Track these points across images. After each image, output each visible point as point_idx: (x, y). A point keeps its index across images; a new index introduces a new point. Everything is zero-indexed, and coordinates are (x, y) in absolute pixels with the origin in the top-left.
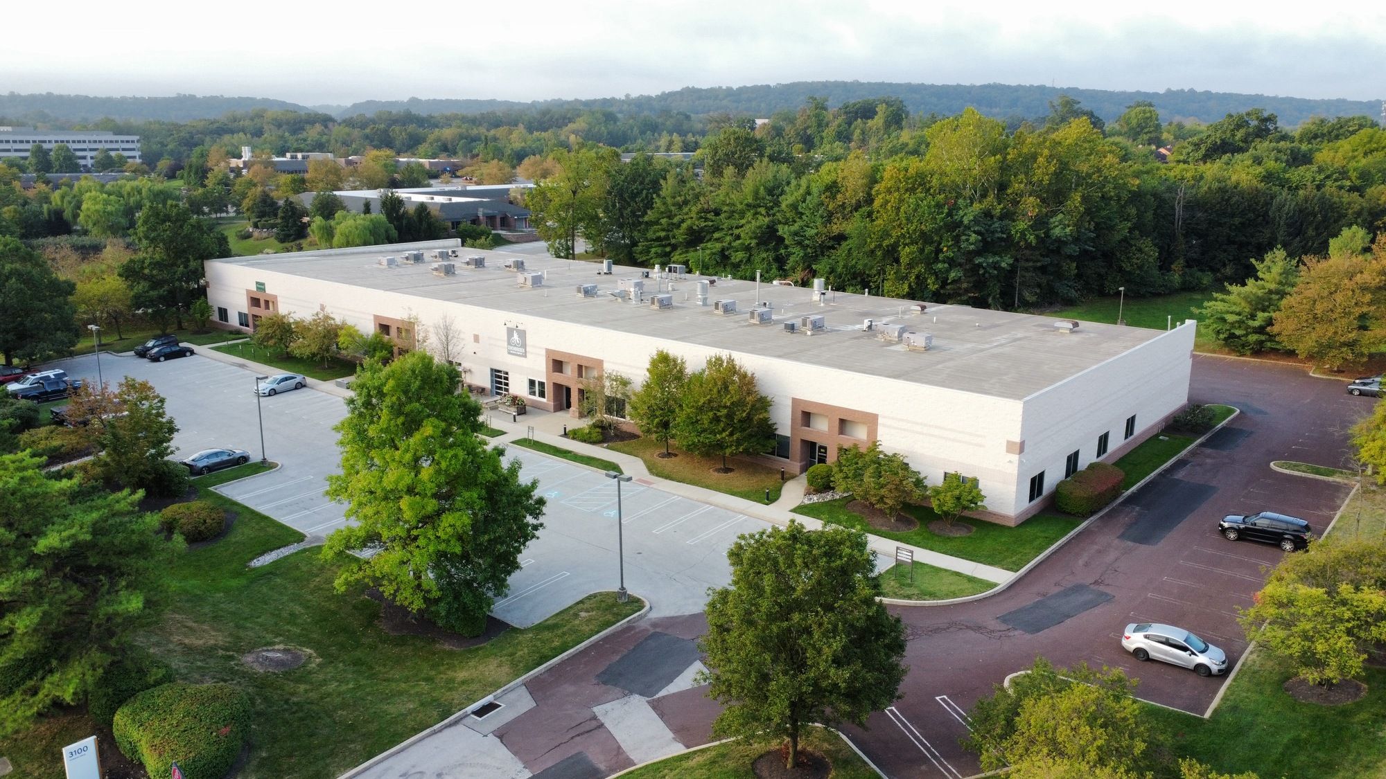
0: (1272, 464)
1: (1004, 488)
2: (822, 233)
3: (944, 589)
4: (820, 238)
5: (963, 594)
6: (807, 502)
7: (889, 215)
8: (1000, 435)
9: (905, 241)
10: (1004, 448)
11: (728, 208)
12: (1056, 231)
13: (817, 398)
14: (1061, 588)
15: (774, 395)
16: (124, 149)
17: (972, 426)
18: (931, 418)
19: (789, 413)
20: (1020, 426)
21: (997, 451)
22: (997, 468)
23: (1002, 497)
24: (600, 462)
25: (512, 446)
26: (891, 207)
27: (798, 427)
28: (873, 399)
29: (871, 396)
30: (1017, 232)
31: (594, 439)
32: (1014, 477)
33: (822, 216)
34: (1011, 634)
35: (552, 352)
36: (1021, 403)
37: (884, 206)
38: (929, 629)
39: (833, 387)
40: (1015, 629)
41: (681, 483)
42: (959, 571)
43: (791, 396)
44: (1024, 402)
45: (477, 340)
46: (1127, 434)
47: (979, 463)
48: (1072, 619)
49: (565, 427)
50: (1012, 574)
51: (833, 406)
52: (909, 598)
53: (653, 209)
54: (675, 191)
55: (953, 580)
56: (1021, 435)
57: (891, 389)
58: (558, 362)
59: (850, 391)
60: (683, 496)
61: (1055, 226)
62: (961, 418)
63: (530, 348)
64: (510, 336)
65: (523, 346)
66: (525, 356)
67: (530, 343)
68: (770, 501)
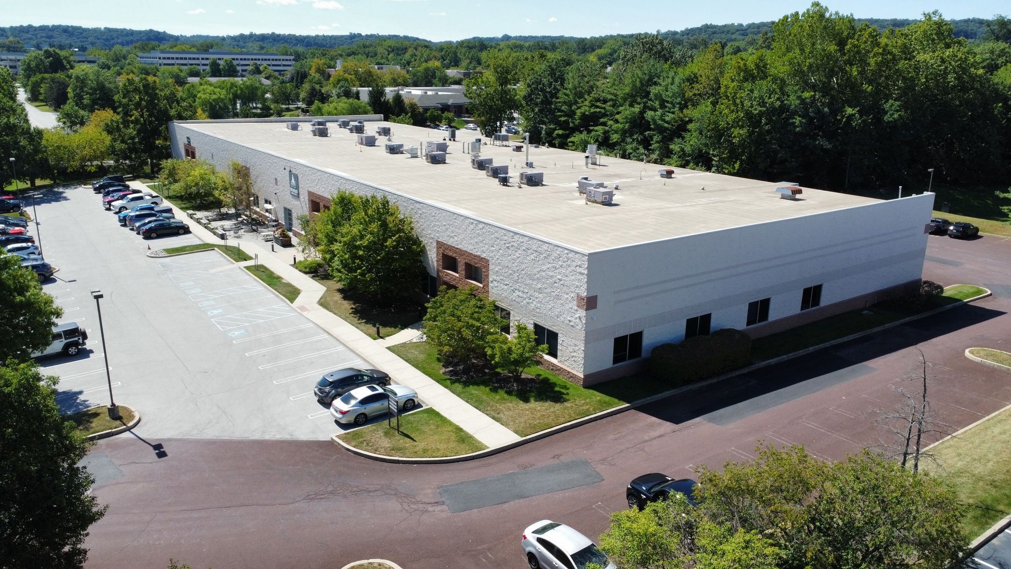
0: (967, 351)
1: (576, 345)
2: (679, 117)
3: (420, 445)
4: (676, 122)
5: (434, 454)
6: (415, 340)
7: (729, 101)
8: (572, 289)
9: (736, 123)
10: (575, 303)
11: (613, 97)
12: (886, 118)
13: (451, 242)
14: (557, 461)
15: (426, 237)
16: (284, 65)
17: (552, 277)
18: (523, 266)
19: (435, 255)
20: (586, 280)
21: (570, 306)
22: (571, 324)
23: (574, 354)
24: (289, 288)
25: (242, 270)
26: (731, 94)
27: (440, 269)
28: (485, 244)
29: (484, 242)
30: (843, 117)
31: (308, 270)
32: (582, 335)
33: (680, 103)
34: (430, 509)
35: (310, 194)
36: (586, 255)
37: (726, 92)
38: (355, 489)
39: (460, 231)
40: (443, 503)
41: (331, 313)
42: (464, 429)
43: (436, 238)
44: (590, 254)
45: (276, 183)
46: (805, 304)
47: (558, 317)
48: (521, 501)
49: (295, 259)
50: (516, 438)
51: (460, 250)
52: (376, 450)
53: (558, 98)
54: (576, 83)
55: (443, 438)
56: (588, 290)
57: (496, 235)
58: (316, 205)
59: (470, 236)
60: (316, 324)
61: (886, 113)
62: (544, 268)
63: (300, 190)
64: (291, 179)
65: (297, 188)
66: (299, 197)
67: (300, 186)
68: (379, 336)
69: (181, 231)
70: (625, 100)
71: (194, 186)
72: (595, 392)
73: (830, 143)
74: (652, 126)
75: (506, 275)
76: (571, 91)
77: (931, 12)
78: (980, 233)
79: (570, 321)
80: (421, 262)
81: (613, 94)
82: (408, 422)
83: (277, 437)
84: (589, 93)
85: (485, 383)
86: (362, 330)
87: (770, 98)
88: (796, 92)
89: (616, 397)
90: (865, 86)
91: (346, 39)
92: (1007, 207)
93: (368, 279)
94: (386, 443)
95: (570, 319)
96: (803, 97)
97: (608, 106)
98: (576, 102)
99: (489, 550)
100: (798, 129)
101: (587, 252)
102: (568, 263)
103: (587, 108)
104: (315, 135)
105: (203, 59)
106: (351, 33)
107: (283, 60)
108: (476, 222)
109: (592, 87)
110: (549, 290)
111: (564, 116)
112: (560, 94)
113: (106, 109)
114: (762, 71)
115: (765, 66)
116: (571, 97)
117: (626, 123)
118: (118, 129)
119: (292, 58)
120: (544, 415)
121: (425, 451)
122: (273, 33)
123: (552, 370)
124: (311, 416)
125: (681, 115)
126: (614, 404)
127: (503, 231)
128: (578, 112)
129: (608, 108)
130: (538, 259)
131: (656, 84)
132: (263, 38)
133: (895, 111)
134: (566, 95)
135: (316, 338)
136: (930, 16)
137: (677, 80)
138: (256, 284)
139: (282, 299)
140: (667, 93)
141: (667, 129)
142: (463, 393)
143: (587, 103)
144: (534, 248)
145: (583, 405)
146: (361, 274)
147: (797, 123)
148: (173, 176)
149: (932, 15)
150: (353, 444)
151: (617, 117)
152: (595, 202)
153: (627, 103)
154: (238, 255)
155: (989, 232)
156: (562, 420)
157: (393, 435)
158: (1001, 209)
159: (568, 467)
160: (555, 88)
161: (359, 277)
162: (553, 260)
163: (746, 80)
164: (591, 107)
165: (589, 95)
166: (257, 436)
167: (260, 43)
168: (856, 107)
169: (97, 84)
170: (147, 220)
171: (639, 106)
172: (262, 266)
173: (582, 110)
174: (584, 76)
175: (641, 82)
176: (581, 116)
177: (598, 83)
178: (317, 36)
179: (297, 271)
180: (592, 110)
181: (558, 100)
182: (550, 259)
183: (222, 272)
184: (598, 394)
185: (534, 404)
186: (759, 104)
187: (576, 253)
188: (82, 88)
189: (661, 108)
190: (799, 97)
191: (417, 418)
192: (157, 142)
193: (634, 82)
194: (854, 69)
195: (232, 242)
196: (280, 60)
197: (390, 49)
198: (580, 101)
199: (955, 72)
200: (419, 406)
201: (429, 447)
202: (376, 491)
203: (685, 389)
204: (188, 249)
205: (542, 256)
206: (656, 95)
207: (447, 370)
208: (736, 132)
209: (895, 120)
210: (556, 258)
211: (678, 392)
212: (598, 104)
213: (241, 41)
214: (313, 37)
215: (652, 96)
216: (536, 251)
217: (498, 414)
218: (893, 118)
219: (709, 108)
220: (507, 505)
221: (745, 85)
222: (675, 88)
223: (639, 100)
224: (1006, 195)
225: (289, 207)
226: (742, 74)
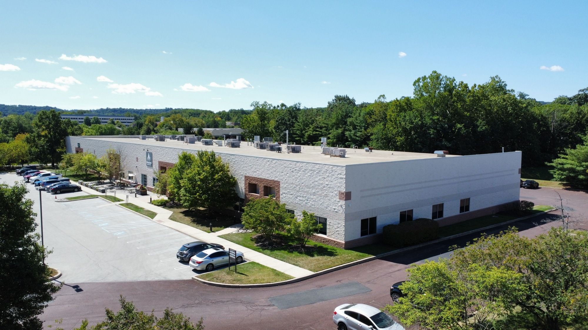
1: (339, 224)
2: (364, 134)
3: (252, 278)
4: (363, 136)
5: (262, 282)
6: (234, 233)
7: (392, 122)
8: (336, 189)
9: (398, 134)
10: (338, 197)
11: (326, 125)
12: (478, 129)
13: (255, 175)
14: (339, 283)
15: (238, 175)
16: (128, 122)
17: (322, 184)
18: (303, 181)
19: (244, 185)
20: (344, 181)
21: (335, 199)
22: (335, 211)
23: (338, 229)
24: (150, 212)
25: (118, 206)
26: (393, 119)
27: (247, 193)
28: (278, 172)
29: (277, 171)
30: (456, 129)
31: (160, 204)
32: (343, 216)
33: (364, 126)
34: (266, 308)
35: (160, 163)
36: (344, 167)
37: (390, 118)
38: (213, 301)
39: (261, 167)
40: (274, 305)
41: (178, 223)
42: (277, 270)
43: (244, 174)
44: (347, 166)
45: (137, 160)
46: (462, 209)
47: (326, 208)
48: (324, 302)
49: (151, 199)
50: (311, 273)
51: (261, 179)
52: (223, 282)
53: (294, 127)
54: (304, 119)
55: (265, 274)
56: (346, 187)
57: (285, 165)
58: (163, 168)
59: (267, 169)
60: (170, 228)
61: (478, 127)
62: (317, 179)
63: (153, 161)
64: (147, 156)
65: (151, 160)
66: (152, 166)
67: (153, 159)
68: (212, 231)
69: (76, 190)
70: (333, 126)
71: (84, 166)
72: (353, 251)
73: (450, 144)
74: (349, 140)
75: (291, 188)
76: (301, 123)
77: (494, 76)
78: (539, 186)
79: (334, 209)
80: (234, 191)
81: (326, 124)
82: (240, 268)
83: (156, 279)
84: (312, 124)
85: (285, 249)
86: (200, 229)
87: (415, 120)
88: (429, 116)
89: (366, 253)
90: (466, 113)
91: (163, 111)
92: (553, 171)
93: (204, 199)
94: (229, 277)
95: (335, 208)
96: (434, 119)
97: (323, 130)
98: (305, 129)
99: (311, 326)
100: (432, 136)
101: (344, 165)
102: (333, 173)
103: (311, 132)
104: (157, 140)
105: (79, 119)
106: (166, 108)
107: (128, 119)
108: (271, 160)
109: (313, 121)
110: (320, 193)
111: (298, 137)
112: (296, 125)
113: (25, 133)
114: (409, 106)
115: (410, 104)
116: (302, 126)
117: (334, 139)
118: (34, 141)
119: (133, 118)
120: (325, 262)
121: (255, 281)
122: (120, 108)
123: (323, 242)
124: (176, 269)
125: (366, 132)
126: (366, 256)
127: (289, 162)
128: (306, 134)
129: (323, 131)
130: (312, 175)
131: (350, 117)
132: (115, 110)
133: (483, 126)
134: (299, 125)
135: (170, 234)
136: (494, 78)
137: (362, 114)
138: (127, 211)
139: (145, 217)
140: (357, 121)
141: (358, 140)
142: (271, 254)
143: (311, 129)
144: (310, 168)
145: (347, 257)
146: (199, 196)
147: (432, 132)
148: (70, 163)
149: (495, 78)
150: (208, 279)
151: (329, 136)
152: (336, 156)
153: (334, 128)
154: (115, 199)
155: (544, 186)
156: (337, 264)
157: (233, 274)
158: (549, 172)
159: (347, 285)
160: (292, 122)
161: (198, 197)
162: (323, 173)
163: (400, 111)
164: (313, 131)
165: (312, 125)
166: (142, 279)
167: (113, 113)
168: (462, 124)
169: (18, 125)
170: (52, 185)
171: (341, 129)
172: (130, 204)
173: (309, 133)
174: (308, 115)
175: (341, 116)
176: (308, 137)
177: (317, 119)
178: (147, 110)
179: (153, 206)
180: (314, 133)
181: (294, 129)
182: (321, 174)
183: (105, 207)
184: (354, 252)
185: (316, 257)
186: (410, 123)
187: (338, 166)
188: (8, 128)
189: (354, 129)
190: (431, 119)
191: (246, 266)
192: (57, 150)
193: (338, 117)
194: (459, 104)
195: (109, 193)
196: (126, 119)
197: (190, 114)
198: (307, 128)
199: (511, 106)
200: (245, 261)
201: (258, 279)
202: (227, 301)
203: (406, 249)
204: (81, 197)
205: (315, 173)
206: (350, 123)
207: (258, 244)
208: (399, 138)
209: (484, 131)
210: (324, 172)
211: (402, 251)
212: (318, 129)
213: (102, 112)
214: (144, 110)
215: (348, 123)
216: (311, 170)
217: (296, 262)
218: (483, 129)
219: (382, 127)
220: (315, 304)
221: (401, 113)
222: (361, 118)
223: (341, 126)
224: (551, 164)
225: (144, 173)
226: (399, 108)
